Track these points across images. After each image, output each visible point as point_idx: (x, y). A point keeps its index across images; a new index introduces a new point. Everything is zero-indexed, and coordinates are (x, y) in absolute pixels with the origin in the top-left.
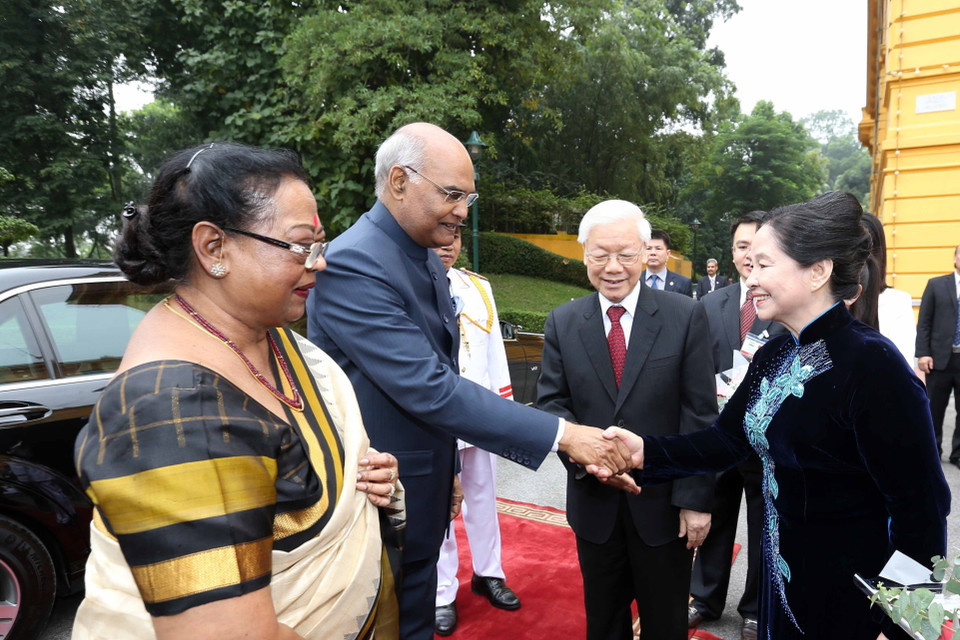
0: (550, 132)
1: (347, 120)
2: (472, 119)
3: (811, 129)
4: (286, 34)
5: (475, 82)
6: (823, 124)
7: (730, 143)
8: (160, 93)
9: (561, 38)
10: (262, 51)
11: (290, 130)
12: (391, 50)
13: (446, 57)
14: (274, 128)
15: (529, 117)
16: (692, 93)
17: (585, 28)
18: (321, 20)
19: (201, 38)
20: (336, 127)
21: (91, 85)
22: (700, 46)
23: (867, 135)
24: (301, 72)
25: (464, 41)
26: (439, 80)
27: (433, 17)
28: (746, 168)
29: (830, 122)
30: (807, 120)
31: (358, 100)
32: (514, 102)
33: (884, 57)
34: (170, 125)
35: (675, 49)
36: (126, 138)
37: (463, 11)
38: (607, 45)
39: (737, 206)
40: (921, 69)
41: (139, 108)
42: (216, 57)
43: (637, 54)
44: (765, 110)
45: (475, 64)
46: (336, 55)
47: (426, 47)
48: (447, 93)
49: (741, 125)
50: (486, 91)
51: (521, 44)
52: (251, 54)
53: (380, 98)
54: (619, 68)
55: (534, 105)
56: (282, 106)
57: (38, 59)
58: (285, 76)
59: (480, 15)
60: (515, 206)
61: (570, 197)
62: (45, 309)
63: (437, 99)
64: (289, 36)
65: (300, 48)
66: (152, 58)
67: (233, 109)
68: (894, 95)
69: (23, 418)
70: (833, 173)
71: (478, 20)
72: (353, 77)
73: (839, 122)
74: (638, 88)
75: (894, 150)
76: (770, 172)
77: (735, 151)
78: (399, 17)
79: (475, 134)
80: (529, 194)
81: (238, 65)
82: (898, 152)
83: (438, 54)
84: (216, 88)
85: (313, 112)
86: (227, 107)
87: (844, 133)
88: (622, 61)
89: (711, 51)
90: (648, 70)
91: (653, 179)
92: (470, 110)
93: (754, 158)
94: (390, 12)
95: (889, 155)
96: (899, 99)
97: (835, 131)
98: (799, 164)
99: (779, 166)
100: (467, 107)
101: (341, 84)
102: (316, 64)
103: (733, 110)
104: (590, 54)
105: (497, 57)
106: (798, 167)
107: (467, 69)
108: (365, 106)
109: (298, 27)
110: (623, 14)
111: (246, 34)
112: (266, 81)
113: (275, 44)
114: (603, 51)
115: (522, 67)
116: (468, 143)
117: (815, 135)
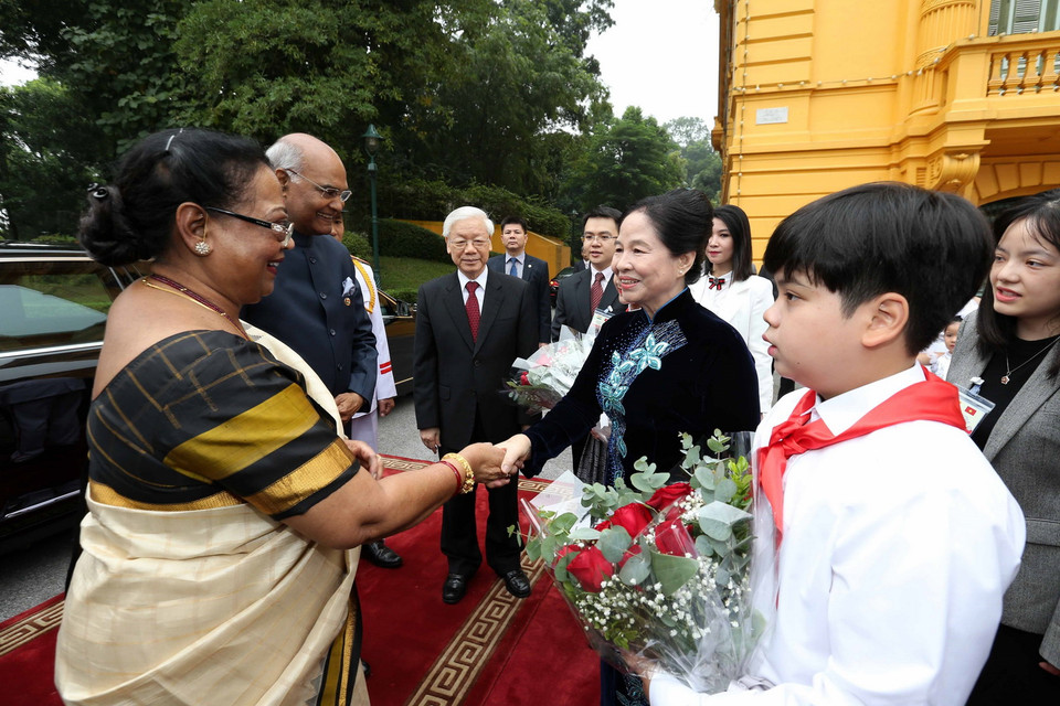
0: (443, 127)
1: (245, 108)
2: (369, 113)
3: (672, 134)
4: (179, 19)
5: (370, 78)
6: (683, 129)
7: (604, 143)
8: (44, 70)
9: (452, 40)
10: (154, 34)
11: (188, 115)
12: (287, 42)
13: (342, 52)
14: (171, 112)
15: (424, 114)
16: (571, 98)
17: (473, 33)
18: (215, 7)
19: (86, 16)
20: (235, 114)
22: (578, 54)
23: (719, 141)
24: (196, 58)
25: (359, 38)
26: (336, 73)
27: (329, 12)
28: (618, 166)
29: (689, 128)
30: (670, 125)
31: (256, 89)
32: (409, 98)
33: (731, 73)
34: (58, 104)
35: (556, 56)
36: (10, 115)
37: (358, 8)
38: (495, 49)
39: (609, 199)
40: (760, 86)
41: (21, 84)
42: (104, 37)
43: (522, 59)
44: (633, 114)
45: (371, 60)
46: (232, 43)
47: (322, 41)
48: (344, 86)
49: (613, 128)
50: (381, 87)
51: (414, 43)
52: (142, 36)
53: (277, 88)
54: (505, 71)
55: (428, 102)
56: (177, 91)
58: (179, 61)
59: (374, 14)
60: (412, 195)
61: (462, 188)
63: (334, 92)
64: (182, 21)
65: (194, 33)
66: (34, 34)
67: (126, 92)
68: (739, 107)
70: (691, 172)
71: (372, 18)
72: (250, 66)
73: (696, 129)
74: (522, 90)
75: (738, 155)
76: (638, 170)
77: (609, 151)
78: (295, 9)
79: (372, 127)
80: (424, 184)
81: (129, 47)
82: (741, 157)
83: (334, 49)
84: (107, 69)
85: (211, 98)
86: (119, 89)
87: (700, 138)
88: (508, 65)
89: (588, 60)
90: (531, 74)
91: (536, 173)
92: (366, 104)
93: (624, 157)
94: (286, 4)
95: (734, 159)
96: (743, 111)
97: (693, 135)
98: (662, 164)
99: (645, 165)
100: (363, 101)
101: (237, 73)
102: (211, 51)
103: (606, 114)
104: (479, 57)
105: (391, 55)
106: (661, 166)
107: (363, 65)
108: (264, 95)
109: (192, 12)
110: (509, 21)
111: (136, 15)
112: (160, 65)
113: (167, 28)
114: (491, 54)
115: (416, 65)
116: (366, 135)
117: (676, 139)
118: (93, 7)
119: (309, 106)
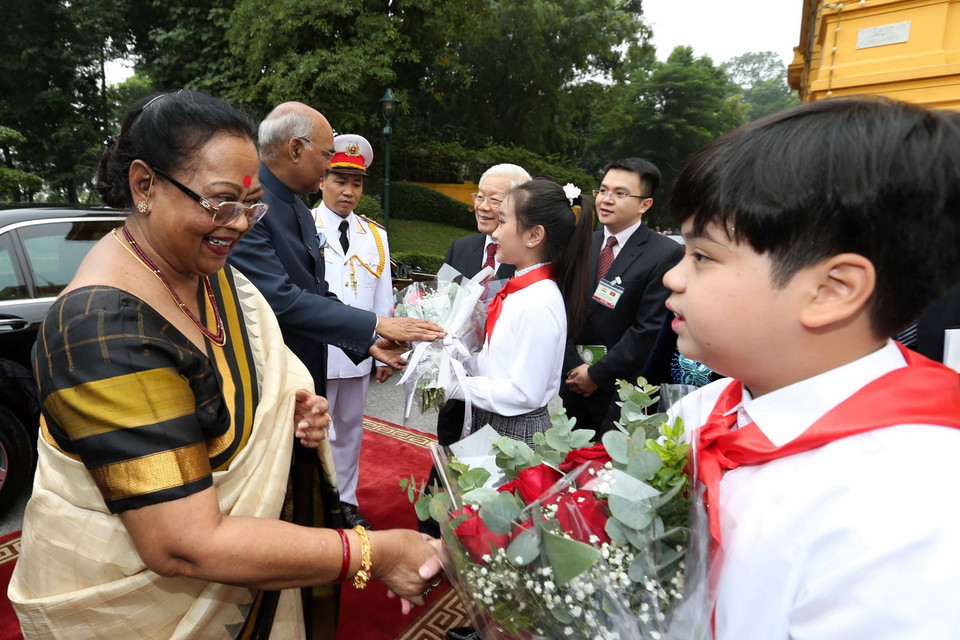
0: (461, 87)
1: (279, 82)
2: (387, 77)
3: (733, 74)
4: (232, 9)
5: (390, 43)
6: (748, 68)
7: (642, 92)
8: (138, 67)
10: (213, 26)
11: (234, 93)
12: (317, 17)
13: (365, 20)
14: (221, 92)
15: (443, 74)
16: (605, 44)
19: (167, 18)
20: (270, 90)
21: (87, 63)
23: (798, 78)
24: (242, 42)
25: (382, 5)
26: (359, 42)
28: (658, 116)
29: (757, 65)
30: (730, 65)
31: (289, 64)
32: (427, 59)
36: (114, 106)
41: (123, 81)
42: (178, 34)
43: (550, 6)
44: (682, 56)
45: (392, 25)
46: (272, 25)
47: (348, 12)
48: (365, 53)
49: (655, 74)
50: (399, 51)
52: (205, 29)
53: (306, 61)
54: (531, 22)
55: (446, 62)
56: (228, 73)
57: (51, 46)
58: (230, 46)
60: (426, 157)
61: (477, 149)
62: (27, 243)
63: (355, 60)
64: (235, 11)
65: (243, 21)
66: (132, 39)
67: (190, 78)
68: (831, 30)
69: (10, 328)
72: (286, 44)
73: (767, 66)
74: (549, 39)
75: (826, 91)
76: (684, 120)
77: (648, 101)
79: (389, 91)
80: (439, 146)
81: (195, 39)
82: (829, 93)
83: (358, 19)
84: (178, 61)
85: (253, 77)
86: (185, 76)
87: (772, 77)
88: (535, 15)
90: (560, 21)
91: (559, 130)
92: (386, 69)
93: (666, 106)
96: (836, 33)
97: (762, 74)
98: (716, 111)
99: (693, 114)
100: (383, 66)
101: (275, 52)
102: (255, 34)
103: (647, 58)
104: (503, 10)
105: (414, 19)
106: (715, 114)
108: (294, 69)
109: (242, 2)
111: (202, 12)
112: (216, 52)
113: (223, 19)
114: (516, 5)
115: (436, 26)
116: (383, 99)
117: (737, 80)
118: (172, 10)
119: (333, 75)
